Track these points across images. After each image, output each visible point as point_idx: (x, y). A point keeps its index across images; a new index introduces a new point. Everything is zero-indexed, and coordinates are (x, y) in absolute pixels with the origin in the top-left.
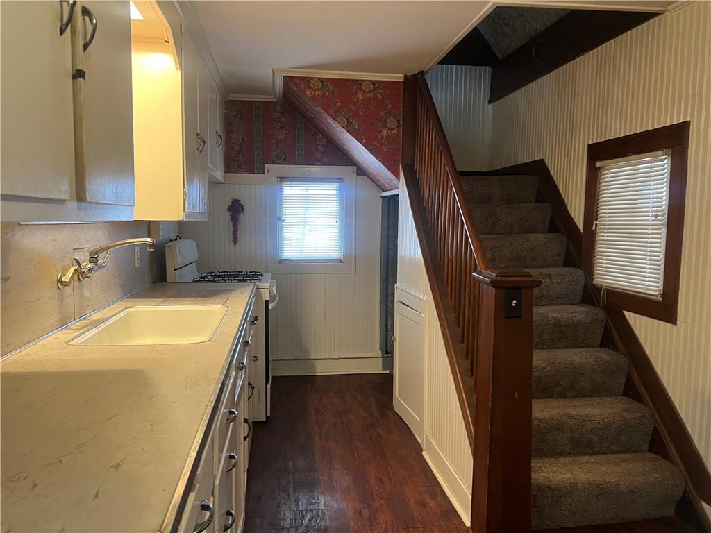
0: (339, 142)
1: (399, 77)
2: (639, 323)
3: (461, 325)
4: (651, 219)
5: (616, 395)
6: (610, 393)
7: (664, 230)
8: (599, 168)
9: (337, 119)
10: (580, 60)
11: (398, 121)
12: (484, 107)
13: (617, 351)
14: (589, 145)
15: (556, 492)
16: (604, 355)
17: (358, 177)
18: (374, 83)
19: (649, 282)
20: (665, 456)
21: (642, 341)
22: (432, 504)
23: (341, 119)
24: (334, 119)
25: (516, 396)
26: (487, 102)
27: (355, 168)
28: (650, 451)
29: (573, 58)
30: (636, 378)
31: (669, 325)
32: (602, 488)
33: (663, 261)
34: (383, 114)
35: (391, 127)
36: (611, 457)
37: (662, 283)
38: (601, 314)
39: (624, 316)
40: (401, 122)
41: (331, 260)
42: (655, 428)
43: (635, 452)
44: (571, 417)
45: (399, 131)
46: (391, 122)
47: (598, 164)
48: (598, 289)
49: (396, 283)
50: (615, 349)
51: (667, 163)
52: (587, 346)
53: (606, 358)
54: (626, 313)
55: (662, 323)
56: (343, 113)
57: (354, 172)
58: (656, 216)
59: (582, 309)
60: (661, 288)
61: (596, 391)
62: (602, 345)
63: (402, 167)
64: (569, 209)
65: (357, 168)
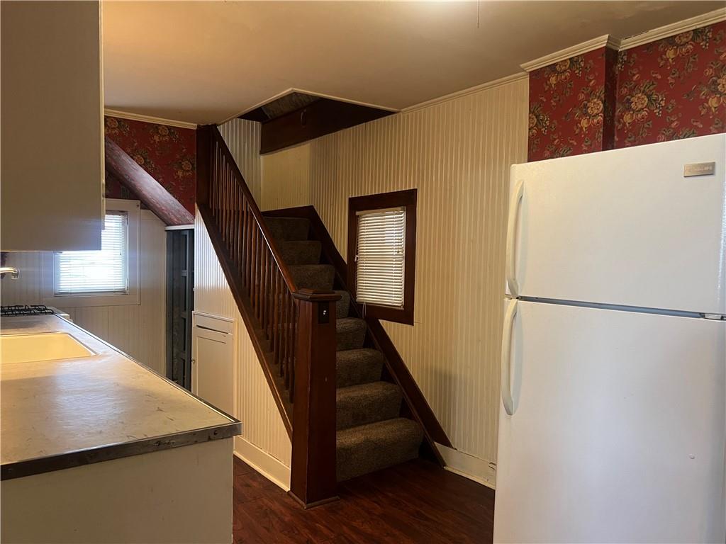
0: (127, 177)
1: (193, 126)
2: (389, 327)
3: (270, 337)
4: (395, 253)
5: (377, 381)
6: (373, 380)
7: (403, 262)
8: (358, 216)
9: (134, 157)
10: (340, 133)
11: (193, 165)
12: (256, 157)
13: (376, 349)
14: (350, 199)
15: (348, 451)
16: (368, 352)
17: (142, 210)
18: (169, 128)
19: (394, 297)
20: (411, 417)
21: (392, 340)
22: (255, 484)
23: (138, 158)
24: (132, 157)
25: (326, 380)
26: (258, 152)
27: (139, 202)
28: (401, 416)
29: (335, 131)
30: (389, 367)
31: (409, 326)
32: (376, 444)
33: (403, 282)
34: (178, 157)
35: (186, 169)
36: (378, 424)
37: (403, 298)
38: (364, 323)
39: (379, 322)
40: (195, 166)
41: (114, 292)
42: (403, 399)
43: (393, 418)
44: (353, 399)
45: (194, 174)
46: (186, 165)
47: (357, 213)
48: (360, 305)
49: (193, 310)
50: (374, 348)
51: (403, 216)
52: (355, 348)
53: (369, 354)
54: (380, 321)
55: (405, 325)
56: (140, 153)
57: (138, 206)
58: (398, 252)
59: (349, 321)
60: (403, 301)
61: (364, 380)
62: (364, 347)
63: (198, 206)
64: (335, 245)
65: (142, 202)
